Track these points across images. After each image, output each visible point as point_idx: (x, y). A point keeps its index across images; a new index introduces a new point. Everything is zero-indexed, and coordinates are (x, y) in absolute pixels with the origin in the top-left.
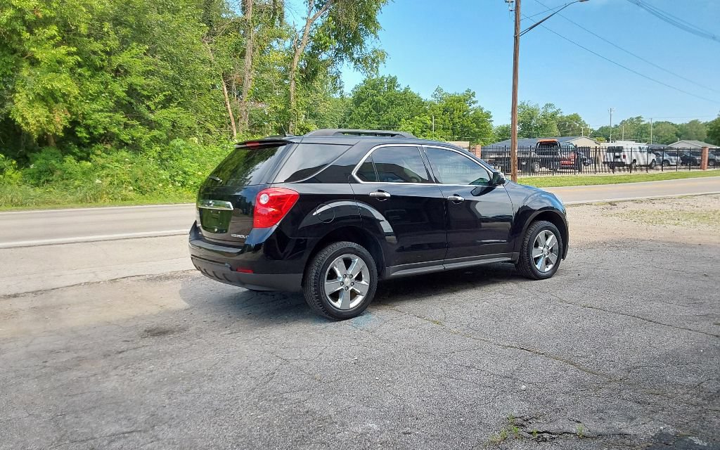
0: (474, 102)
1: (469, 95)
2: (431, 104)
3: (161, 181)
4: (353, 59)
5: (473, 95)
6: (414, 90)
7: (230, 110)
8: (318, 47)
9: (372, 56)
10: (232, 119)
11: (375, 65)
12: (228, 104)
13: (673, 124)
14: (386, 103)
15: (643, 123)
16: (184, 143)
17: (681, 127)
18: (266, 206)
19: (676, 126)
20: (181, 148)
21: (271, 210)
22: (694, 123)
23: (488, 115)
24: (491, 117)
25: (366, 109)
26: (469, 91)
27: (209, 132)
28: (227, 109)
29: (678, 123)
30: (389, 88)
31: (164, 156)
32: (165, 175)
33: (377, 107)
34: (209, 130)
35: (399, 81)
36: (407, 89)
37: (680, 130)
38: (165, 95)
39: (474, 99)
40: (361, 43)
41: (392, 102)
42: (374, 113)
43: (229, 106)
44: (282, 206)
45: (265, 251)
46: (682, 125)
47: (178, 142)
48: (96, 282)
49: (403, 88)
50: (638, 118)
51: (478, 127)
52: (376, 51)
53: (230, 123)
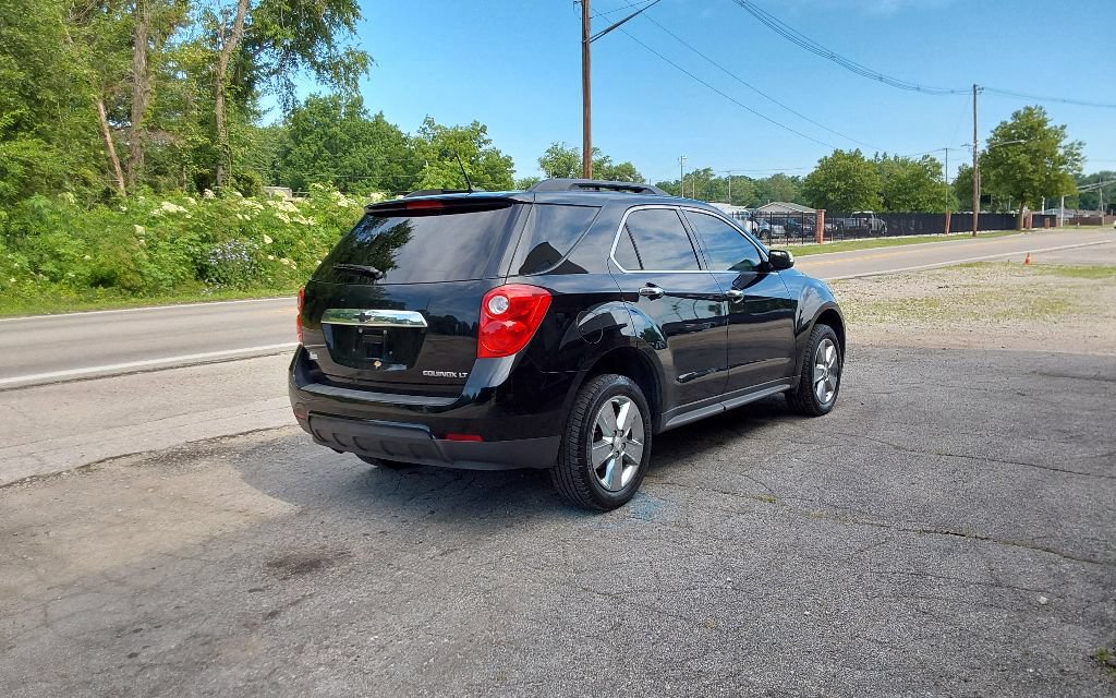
0: (485, 142)
1: (478, 131)
2: (420, 142)
3: (12, 272)
4: (315, 63)
5: (484, 129)
6: (389, 119)
7: (111, 145)
8: (255, 41)
9: (347, 61)
10: (116, 161)
11: (351, 75)
12: (108, 135)
13: (750, 180)
14: (347, 138)
15: (713, 178)
16: (50, 202)
17: (760, 184)
18: (502, 317)
19: (756, 183)
20: (45, 211)
21: (509, 324)
22: (777, 178)
23: (508, 162)
24: (512, 165)
25: (314, 148)
26: (476, 124)
27: (86, 183)
28: (106, 142)
29: (757, 177)
30: (351, 115)
31: (14, 227)
32: (20, 260)
33: (332, 145)
34: (84, 179)
35: (366, 105)
36: (379, 118)
37: (760, 188)
38: (13, 116)
39: (486, 137)
40: (328, 38)
41: (356, 138)
42: (327, 153)
43: (109, 138)
44: (527, 316)
45: (497, 401)
46: (762, 181)
47: (39, 201)
48: (54, 475)
49: (372, 116)
50: (705, 171)
51: (494, 180)
52: (352, 53)
53: (112, 168)
